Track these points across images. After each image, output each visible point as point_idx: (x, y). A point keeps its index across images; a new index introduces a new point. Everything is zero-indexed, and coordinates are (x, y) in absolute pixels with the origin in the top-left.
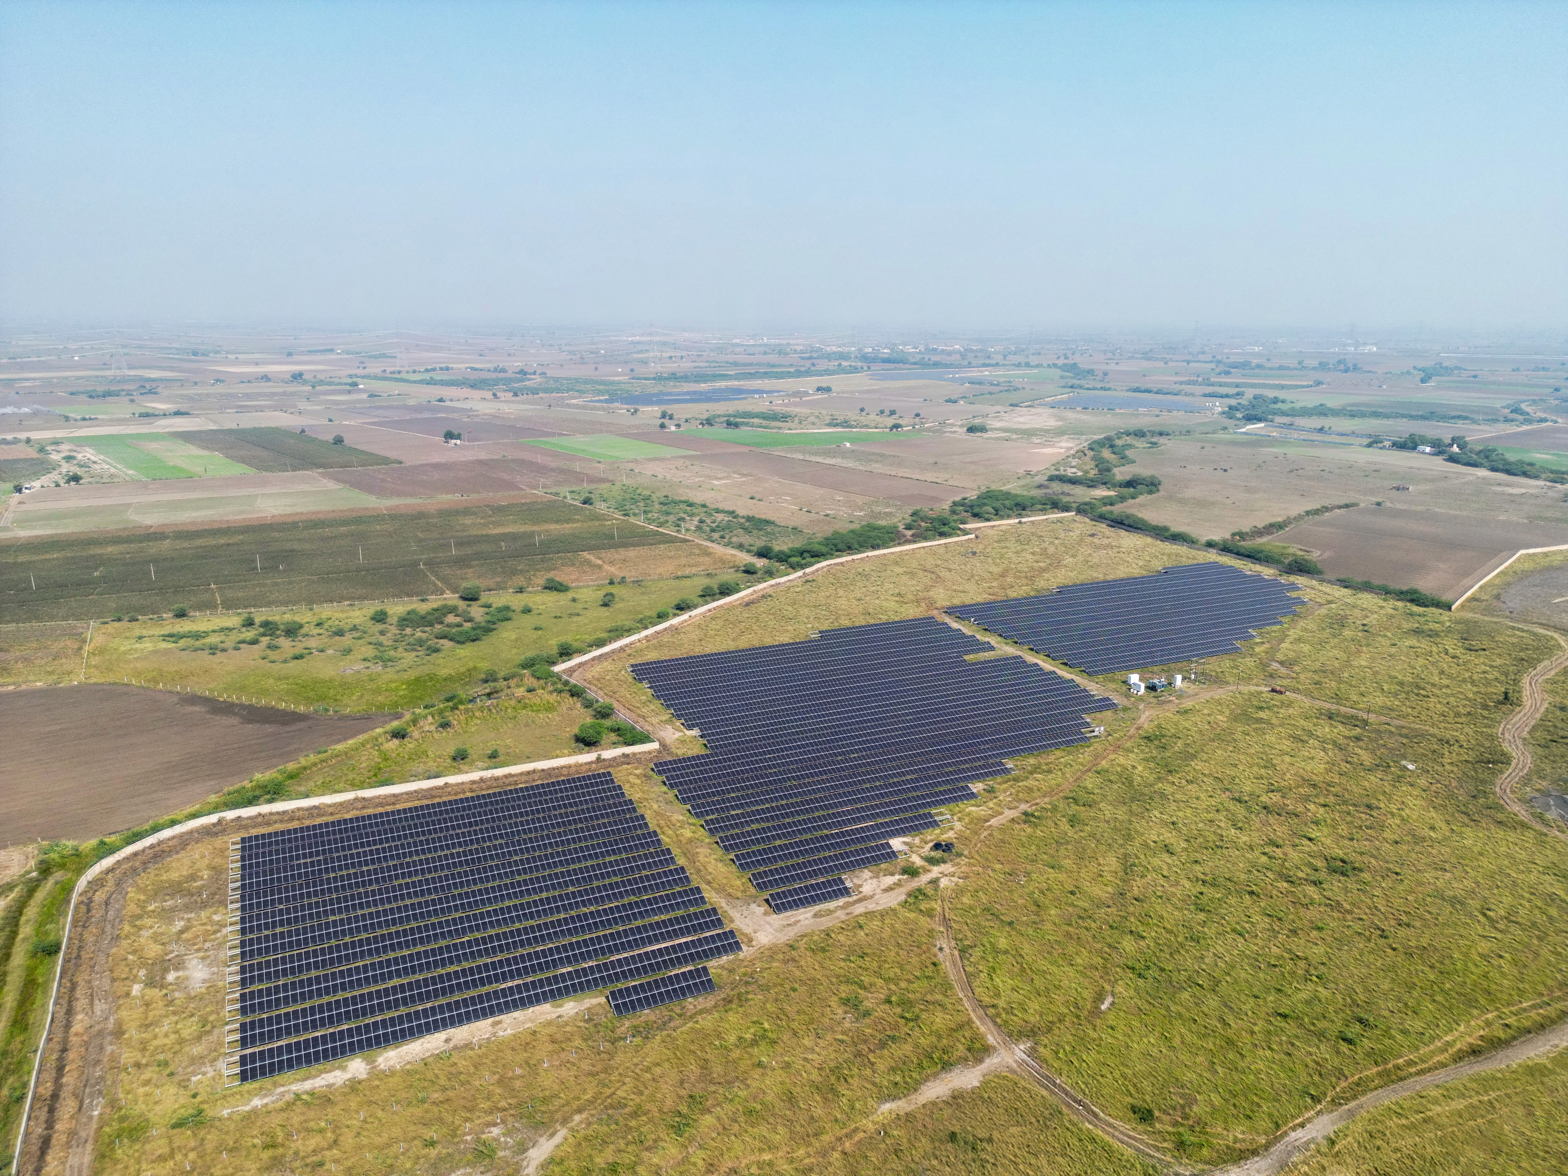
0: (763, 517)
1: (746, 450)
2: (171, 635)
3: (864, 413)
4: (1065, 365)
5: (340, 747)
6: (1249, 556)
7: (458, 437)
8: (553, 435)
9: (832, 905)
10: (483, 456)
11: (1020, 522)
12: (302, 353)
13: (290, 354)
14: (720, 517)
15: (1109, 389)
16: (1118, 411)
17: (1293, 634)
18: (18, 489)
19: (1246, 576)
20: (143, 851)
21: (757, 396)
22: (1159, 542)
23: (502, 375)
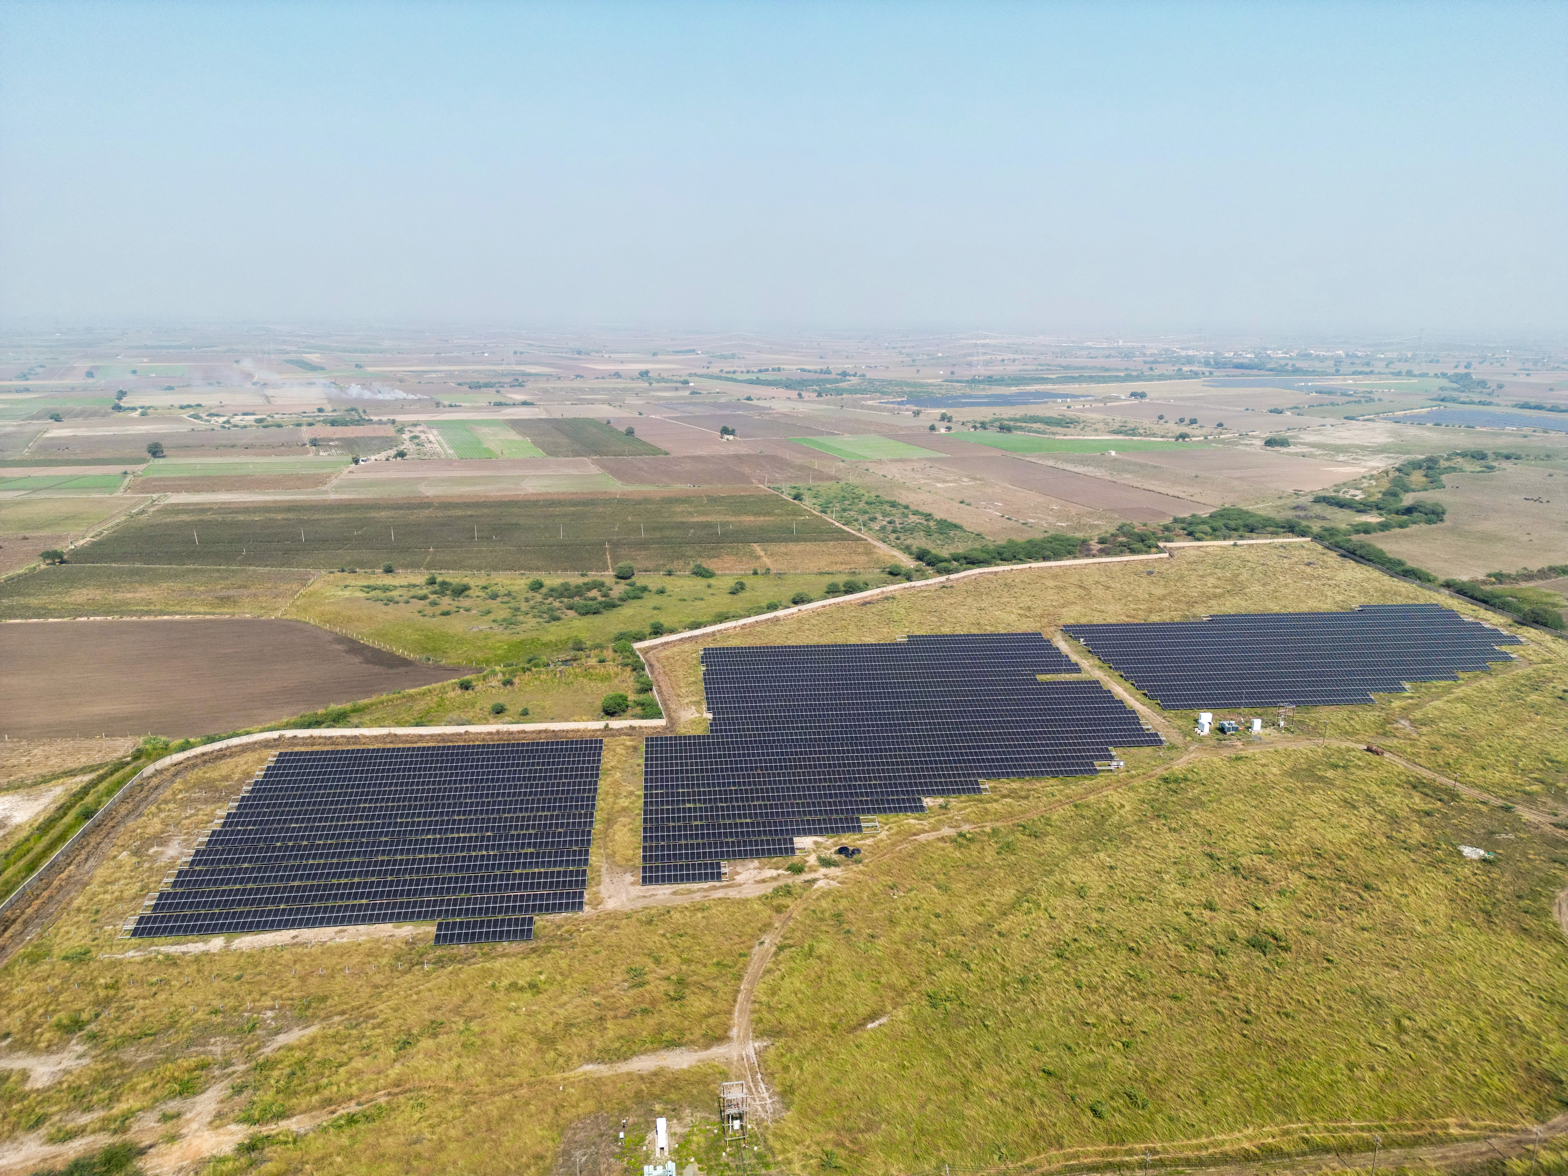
0: (955, 521)
1: (999, 454)
2: (368, 587)
3: (1162, 421)
4: (1456, 375)
5: (412, 691)
6: (1485, 602)
7: (732, 433)
8: (821, 433)
9: (695, 886)
10: (743, 450)
11: (1235, 545)
12: (668, 353)
13: (655, 354)
14: (913, 519)
15: (1490, 404)
16: (1478, 428)
17: (1458, 692)
18: (356, 462)
19: (1463, 623)
20: (212, 752)
21: (1059, 400)
22: (1387, 577)
23: (827, 376)
